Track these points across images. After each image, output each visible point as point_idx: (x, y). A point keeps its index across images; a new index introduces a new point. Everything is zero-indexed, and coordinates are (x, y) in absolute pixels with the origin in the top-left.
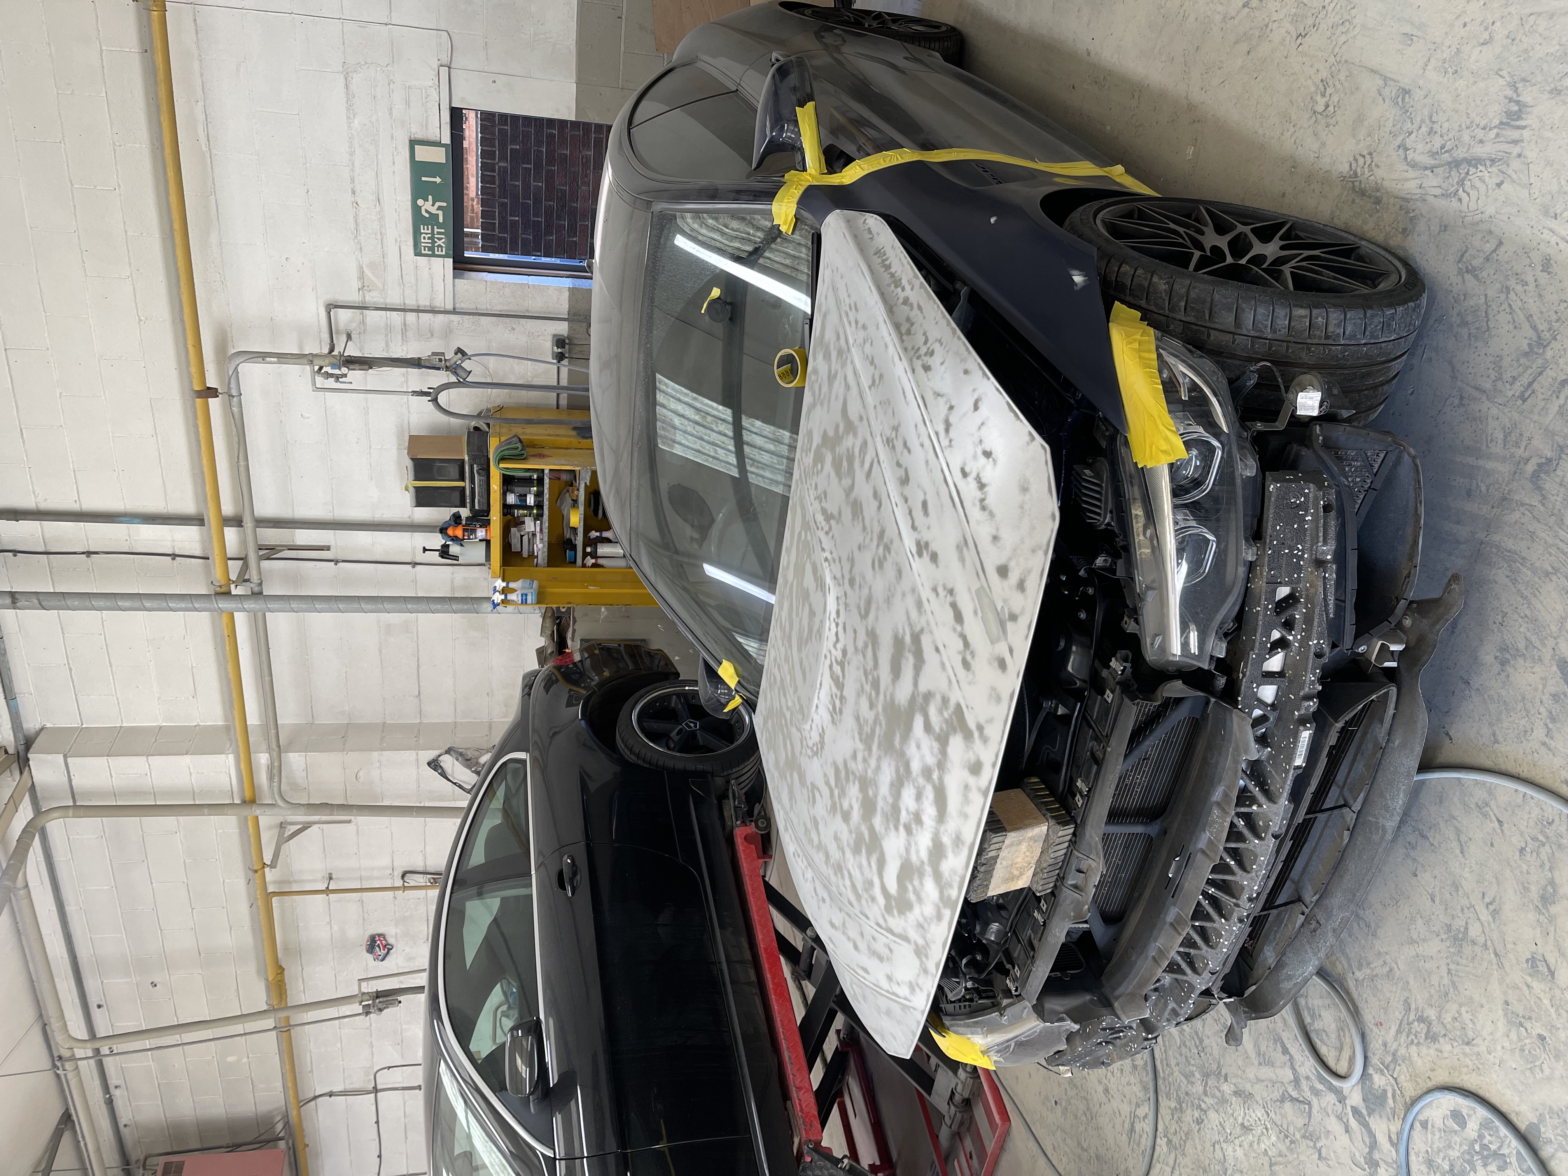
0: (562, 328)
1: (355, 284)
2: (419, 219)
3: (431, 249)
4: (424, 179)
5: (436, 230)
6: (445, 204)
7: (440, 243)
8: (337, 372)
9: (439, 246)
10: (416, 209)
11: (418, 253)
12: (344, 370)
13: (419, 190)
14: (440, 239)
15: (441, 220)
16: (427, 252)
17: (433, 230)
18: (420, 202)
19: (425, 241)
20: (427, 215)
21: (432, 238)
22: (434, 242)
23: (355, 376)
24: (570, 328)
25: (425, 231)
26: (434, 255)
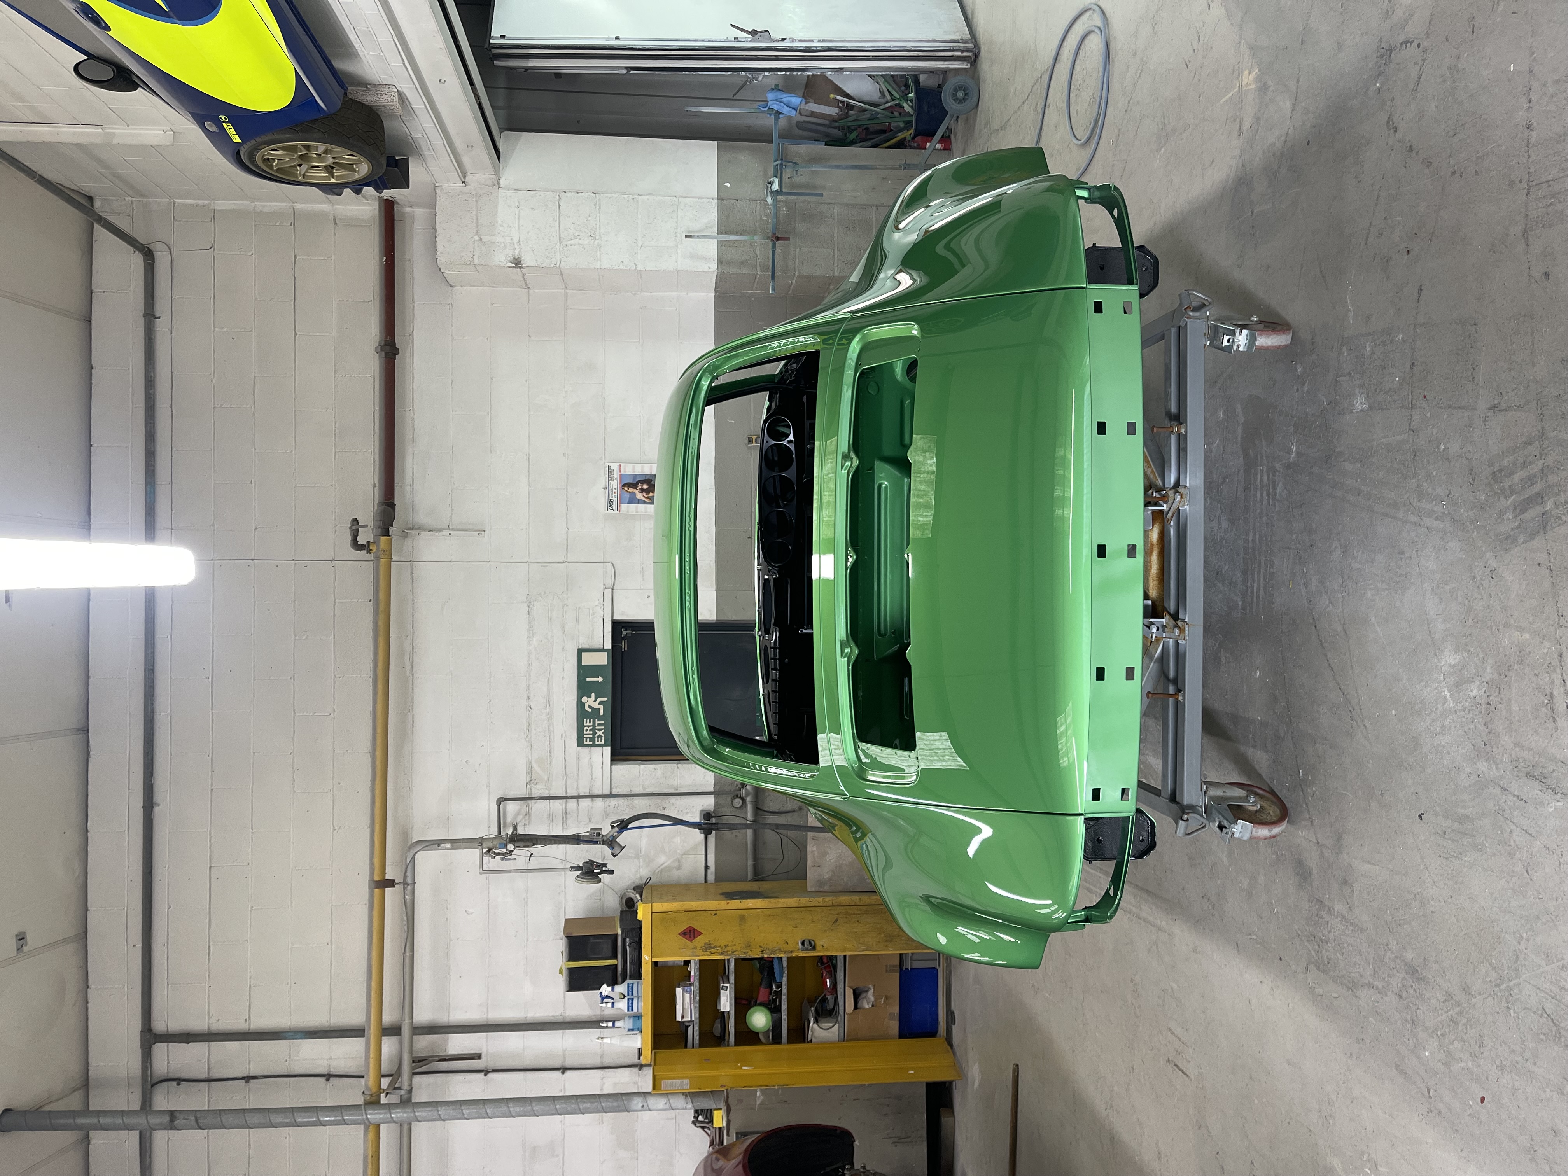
0: (709, 802)
1: (524, 779)
2: (583, 714)
4: (588, 679)
5: (597, 722)
6: (605, 699)
7: (600, 733)
8: (504, 851)
9: (600, 736)
10: (581, 705)
11: (580, 744)
12: (511, 847)
13: (584, 689)
14: (600, 730)
15: (601, 713)
16: (588, 743)
17: (594, 722)
18: (584, 699)
19: (588, 733)
20: (590, 710)
21: (593, 730)
22: (595, 733)
23: (521, 854)
24: (717, 804)
25: (588, 723)
26: (594, 745)
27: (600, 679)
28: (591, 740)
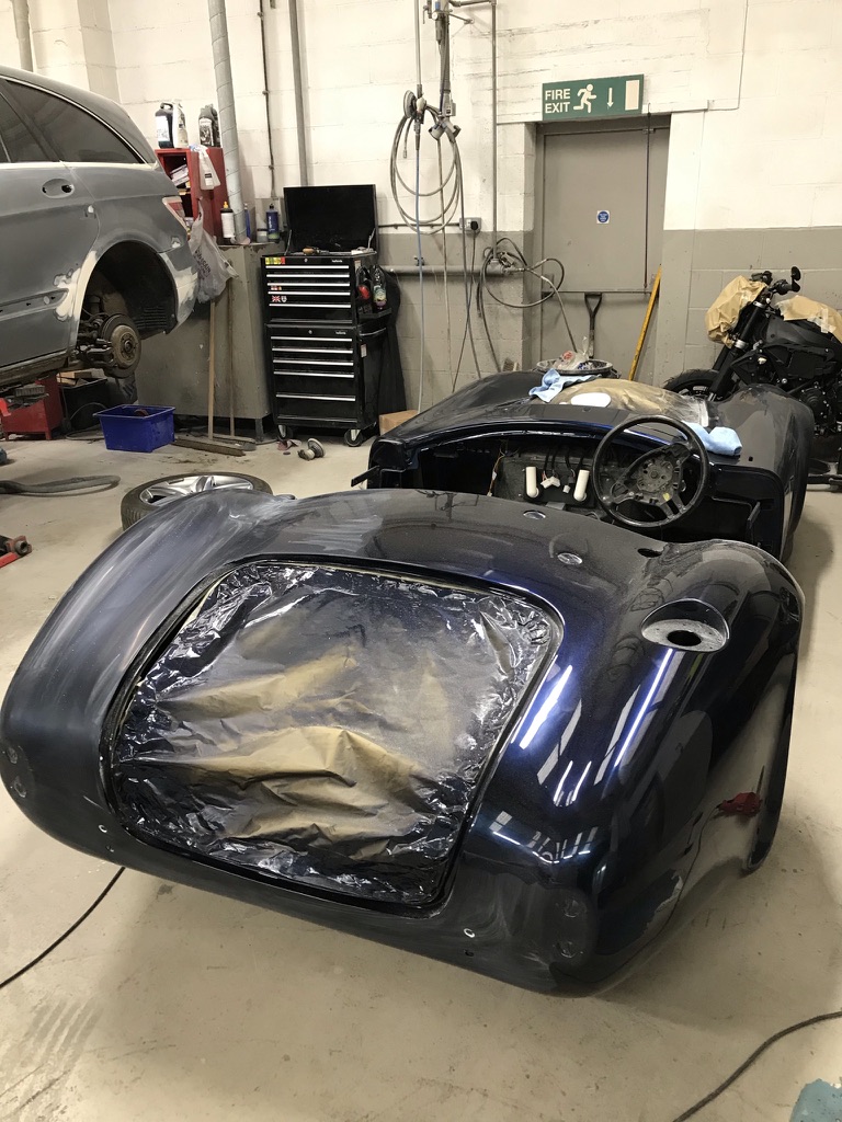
0: (487, 227)
1: (514, 26)
2: (575, 86)
3: (550, 100)
4: (611, 89)
5: (567, 104)
6: (589, 111)
7: (556, 108)
8: (433, 8)
9: (553, 107)
10: (583, 84)
11: (546, 87)
12: (435, 15)
13: (600, 85)
14: (559, 108)
15: (576, 108)
16: (547, 95)
17: (567, 100)
18: (590, 87)
19: (556, 94)
20: (579, 94)
21: (559, 100)
22: (555, 102)
23: (430, 27)
24: (486, 234)
25: (565, 93)
26: (544, 102)
27: (610, 104)
28: (550, 98)
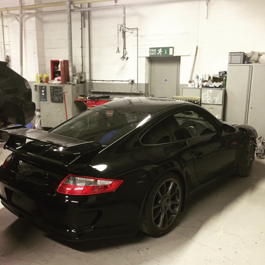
1: (143, 34)
2: (157, 49)
3: (151, 52)
4: (166, 50)
6: (161, 55)
11: (150, 49)
12: (122, 32)
13: (163, 49)
14: (153, 54)
15: (157, 54)
17: (155, 52)
18: (161, 49)
19: (153, 50)
24: (136, 84)
27: (166, 53)
